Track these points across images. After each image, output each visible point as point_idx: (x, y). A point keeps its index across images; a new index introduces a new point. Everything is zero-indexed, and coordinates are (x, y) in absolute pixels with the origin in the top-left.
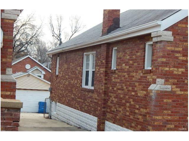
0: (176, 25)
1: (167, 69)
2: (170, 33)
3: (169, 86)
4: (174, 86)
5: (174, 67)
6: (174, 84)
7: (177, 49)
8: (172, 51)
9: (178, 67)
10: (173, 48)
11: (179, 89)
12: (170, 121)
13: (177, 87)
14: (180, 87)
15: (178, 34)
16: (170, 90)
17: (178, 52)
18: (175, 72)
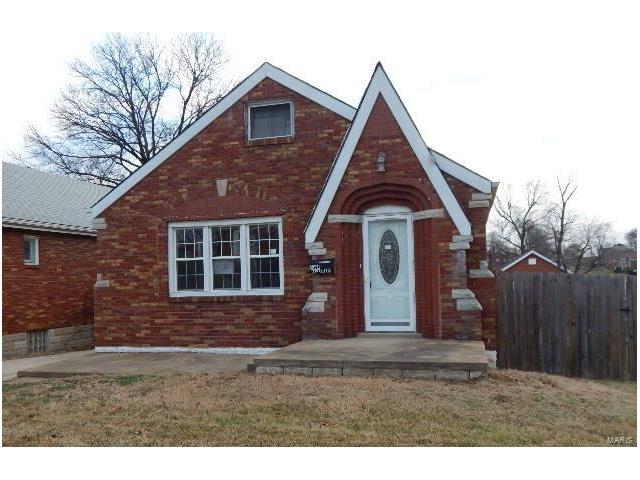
0: (109, 209)
1: (103, 262)
2: (103, 220)
3: (108, 281)
4: (112, 281)
5: (111, 258)
6: (112, 278)
7: (113, 237)
8: (108, 240)
9: (115, 258)
10: (108, 237)
11: (117, 284)
12: (110, 321)
13: (116, 282)
14: (119, 282)
15: (112, 220)
16: (108, 285)
17: (114, 240)
18: (114, 265)
